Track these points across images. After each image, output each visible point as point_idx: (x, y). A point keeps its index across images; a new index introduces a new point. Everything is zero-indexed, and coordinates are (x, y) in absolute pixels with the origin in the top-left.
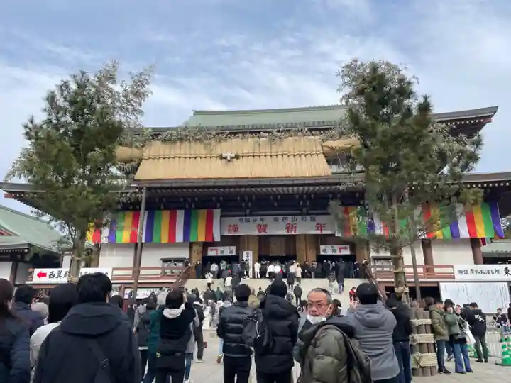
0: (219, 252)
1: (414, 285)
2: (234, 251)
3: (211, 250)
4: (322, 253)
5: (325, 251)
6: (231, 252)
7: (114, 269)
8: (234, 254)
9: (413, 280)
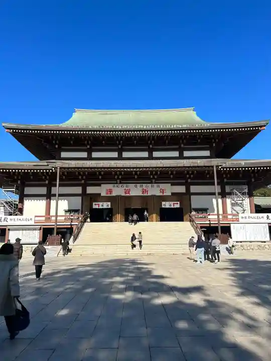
0: (100, 206)
1: (217, 225)
2: (110, 205)
3: (95, 205)
4: (163, 207)
5: (165, 205)
6: (108, 206)
7: (36, 216)
8: (110, 207)
9: (217, 222)
